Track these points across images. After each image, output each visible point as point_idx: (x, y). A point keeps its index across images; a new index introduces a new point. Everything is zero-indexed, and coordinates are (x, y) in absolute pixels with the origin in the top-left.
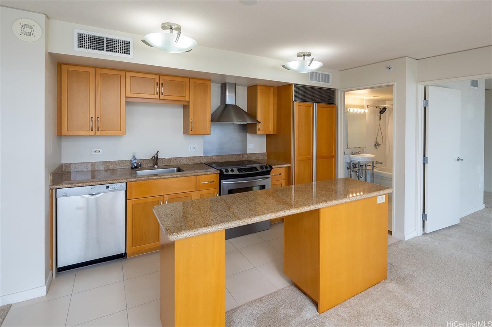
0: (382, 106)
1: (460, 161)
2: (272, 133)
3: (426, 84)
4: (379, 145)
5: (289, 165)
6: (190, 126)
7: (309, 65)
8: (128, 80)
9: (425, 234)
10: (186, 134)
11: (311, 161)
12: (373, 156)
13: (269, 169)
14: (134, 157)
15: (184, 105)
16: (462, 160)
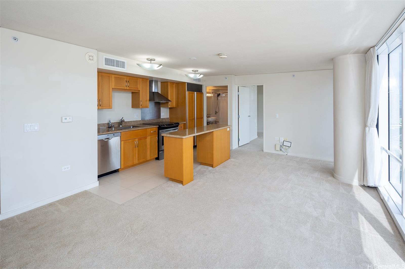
0: (218, 93)
1: (250, 117)
2: (175, 107)
3: (238, 85)
4: (217, 113)
5: (185, 122)
6: (140, 104)
7: (199, 76)
8: (113, 79)
9: (239, 147)
10: (138, 108)
11: (194, 120)
12: (215, 118)
13: (178, 124)
14: (110, 121)
15: (132, 92)
16: (250, 116)
